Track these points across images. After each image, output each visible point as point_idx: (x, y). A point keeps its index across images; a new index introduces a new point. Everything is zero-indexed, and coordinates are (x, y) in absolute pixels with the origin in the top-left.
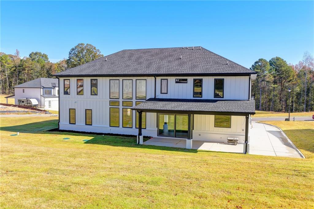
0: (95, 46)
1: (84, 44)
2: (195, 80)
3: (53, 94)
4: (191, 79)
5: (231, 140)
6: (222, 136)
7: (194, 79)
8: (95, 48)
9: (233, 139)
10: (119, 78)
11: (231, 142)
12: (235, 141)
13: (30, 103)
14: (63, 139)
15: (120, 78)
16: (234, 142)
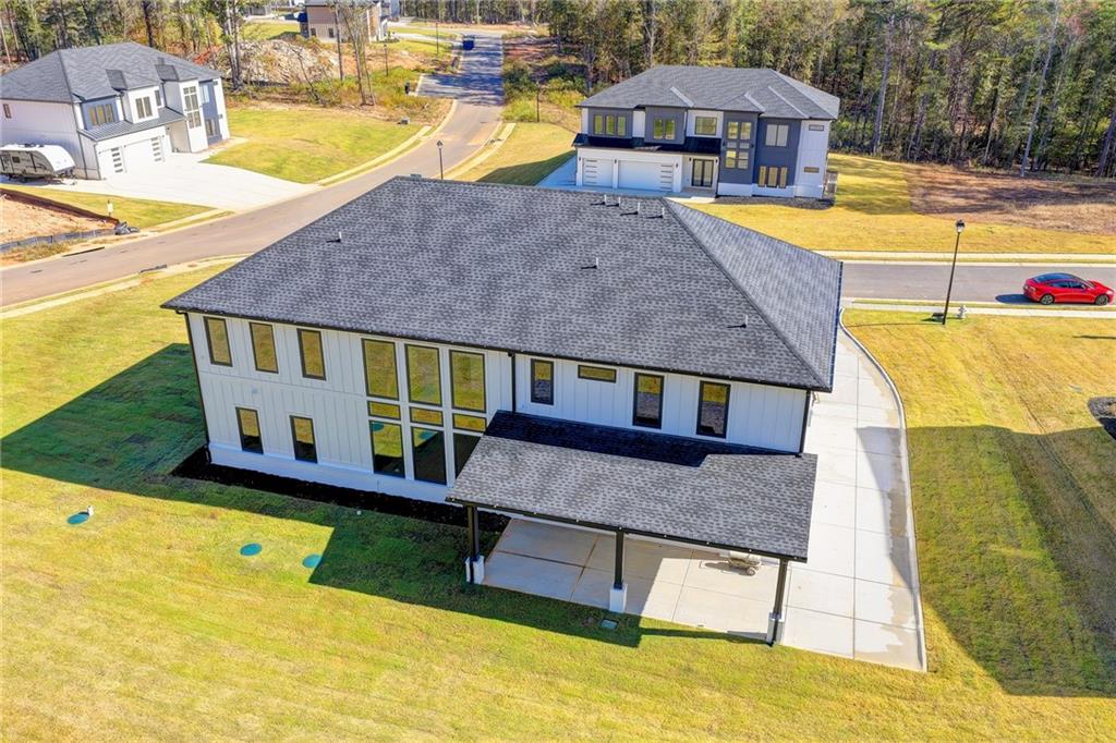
3: (121, 118)
4: (626, 373)
5: (741, 560)
7: (636, 374)
10: (392, 338)
12: (750, 563)
13: (45, 165)
14: (242, 550)
15: (396, 338)
16: (747, 565)
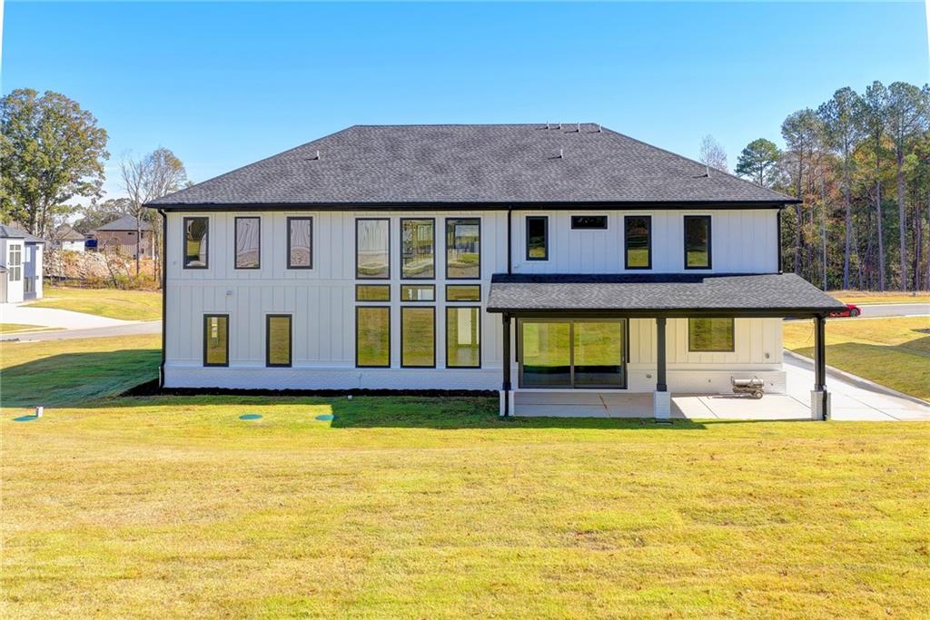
0: (77, 101)
1: (35, 93)
2: (628, 220)
4: (616, 219)
5: (745, 386)
6: (714, 376)
7: (625, 217)
8: (75, 107)
9: (749, 381)
10: (387, 213)
11: (746, 392)
12: (755, 386)
14: (241, 418)
15: (392, 212)
16: (753, 390)
